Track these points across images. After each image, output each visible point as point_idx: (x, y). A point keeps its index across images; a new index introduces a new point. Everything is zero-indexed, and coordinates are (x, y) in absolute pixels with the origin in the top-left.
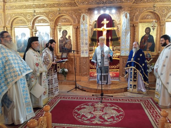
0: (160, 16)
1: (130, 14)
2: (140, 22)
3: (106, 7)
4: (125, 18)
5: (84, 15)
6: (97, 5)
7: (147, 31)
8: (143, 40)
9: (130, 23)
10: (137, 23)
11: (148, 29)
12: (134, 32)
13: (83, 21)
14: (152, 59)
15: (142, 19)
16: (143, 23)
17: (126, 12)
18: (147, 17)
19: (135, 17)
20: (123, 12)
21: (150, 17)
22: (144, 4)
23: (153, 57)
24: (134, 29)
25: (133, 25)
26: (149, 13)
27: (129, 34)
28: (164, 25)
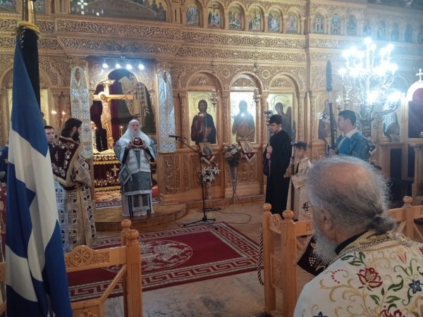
0: (220, 81)
1: (171, 74)
2: (189, 90)
3: (126, 58)
4: (163, 80)
5: (78, 69)
6: (108, 52)
7: (201, 107)
8: (196, 122)
9: (174, 91)
10: (185, 92)
11: (203, 104)
12: (181, 107)
13: (76, 81)
14: (213, 157)
15: (192, 84)
16: (194, 93)
17: (164, 71)
18: (200, 82)
19: (180, 80)
20: (158, 70)
21: (204, 81)
22: (194, 58)
23: (215, 153)
24: (180, 103)
25: (178, 95)
26: (203, 75)
27: (173, 112)
28: (228, 97)
